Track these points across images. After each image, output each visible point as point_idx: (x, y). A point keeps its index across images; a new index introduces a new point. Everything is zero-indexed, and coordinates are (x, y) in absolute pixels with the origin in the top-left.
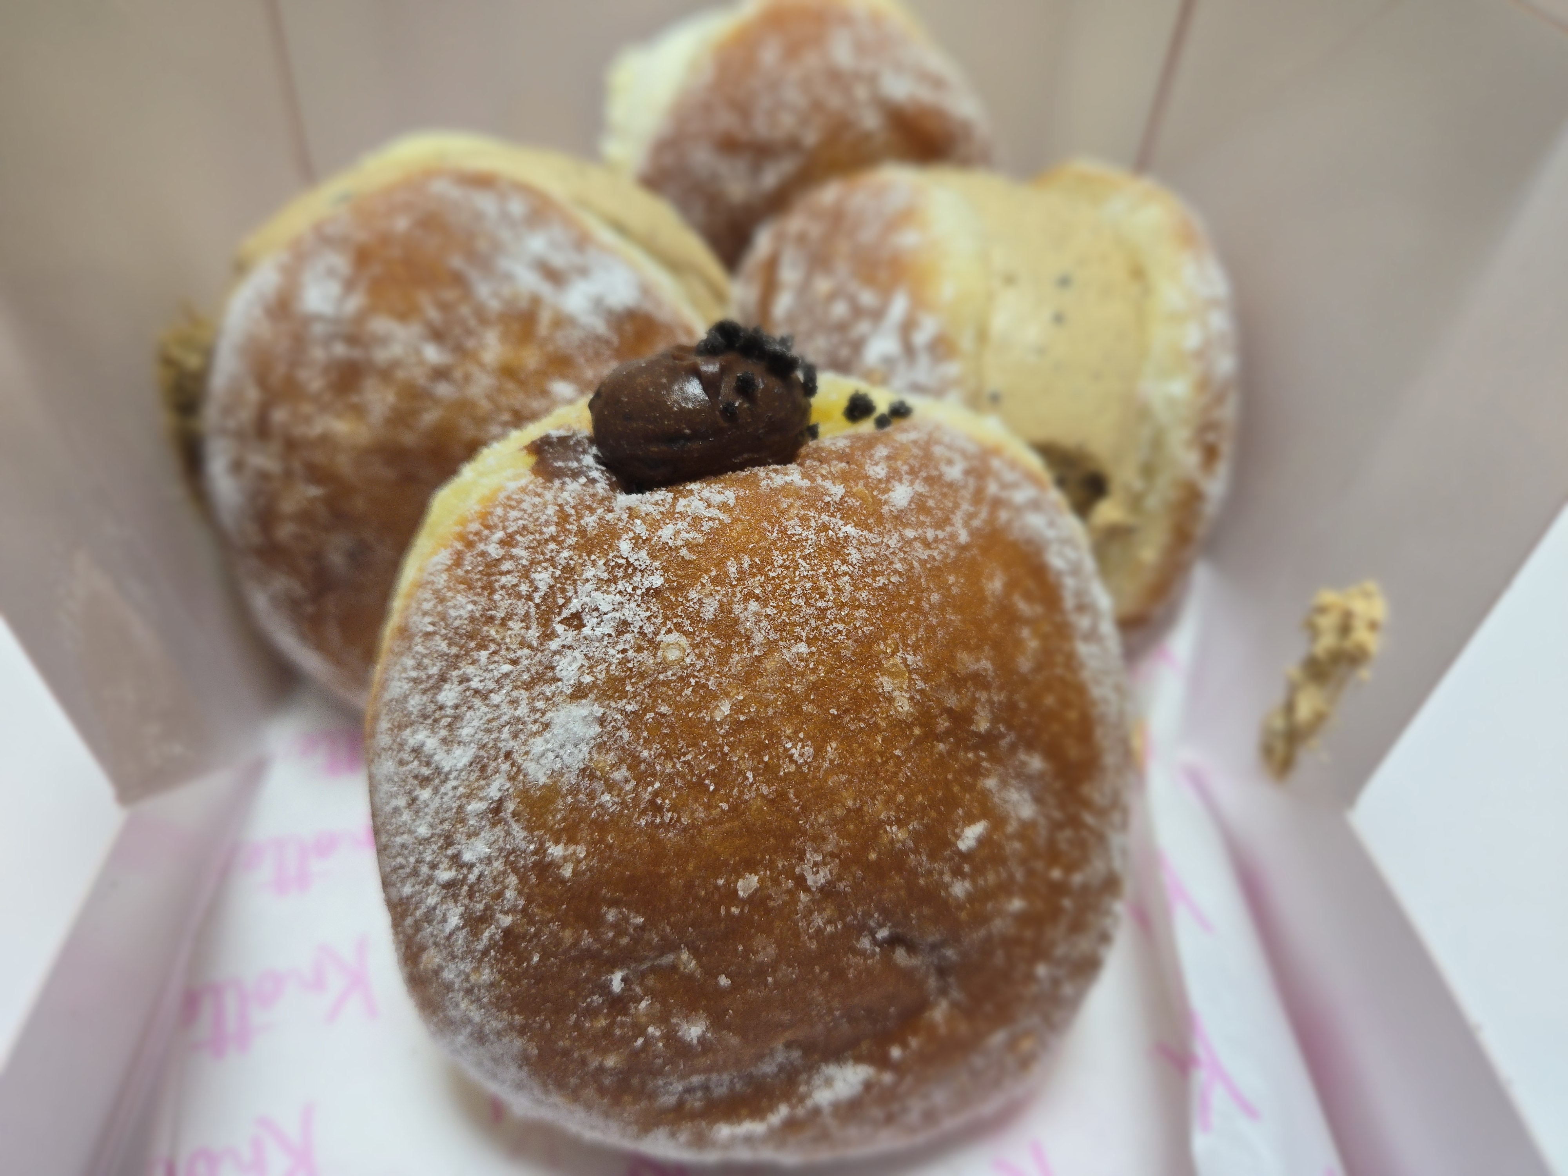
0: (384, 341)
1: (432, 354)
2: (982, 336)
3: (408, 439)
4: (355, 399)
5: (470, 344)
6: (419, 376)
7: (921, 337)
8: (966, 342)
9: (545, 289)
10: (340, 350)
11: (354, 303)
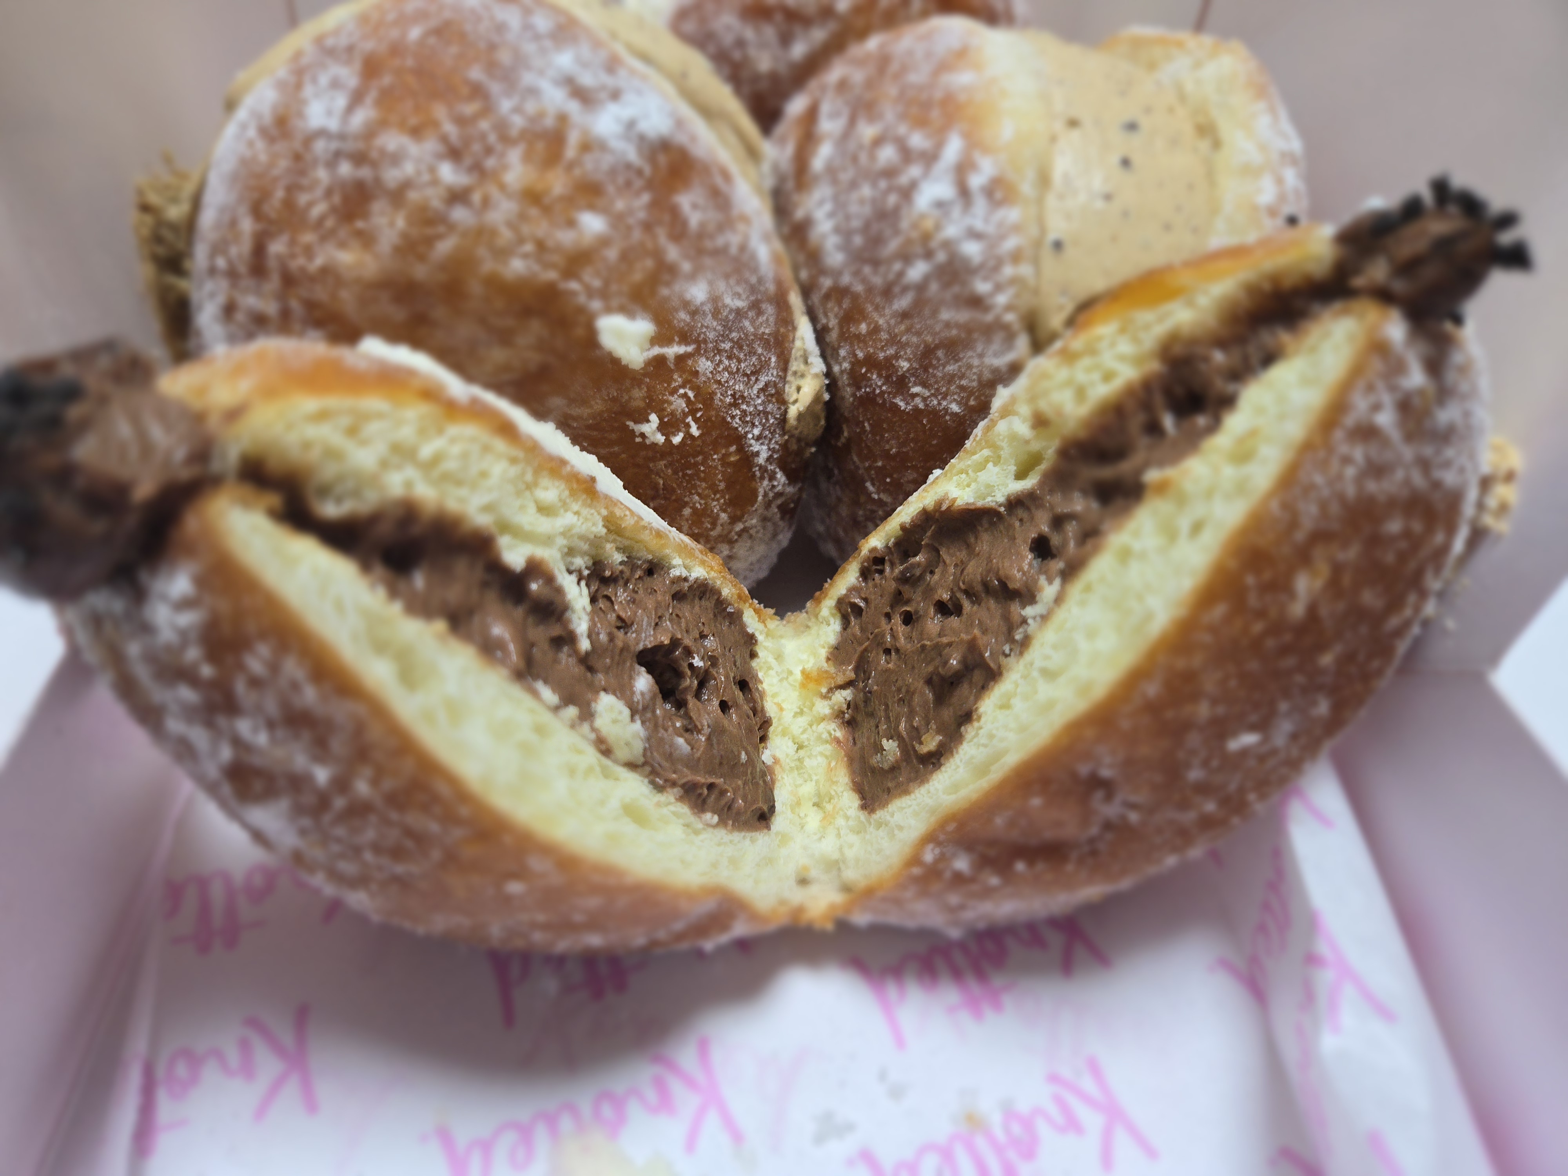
0: (396, 159)
1: (448, 173)
2: (1044, 180)
3: (420, 272)
4: (360, 224)
5: (490, 163)
6: (435, 199)
7: (976, 181)
8: (1027, 188)
9: (573, 107)
10: (345, 169)
11: (361, 117)
